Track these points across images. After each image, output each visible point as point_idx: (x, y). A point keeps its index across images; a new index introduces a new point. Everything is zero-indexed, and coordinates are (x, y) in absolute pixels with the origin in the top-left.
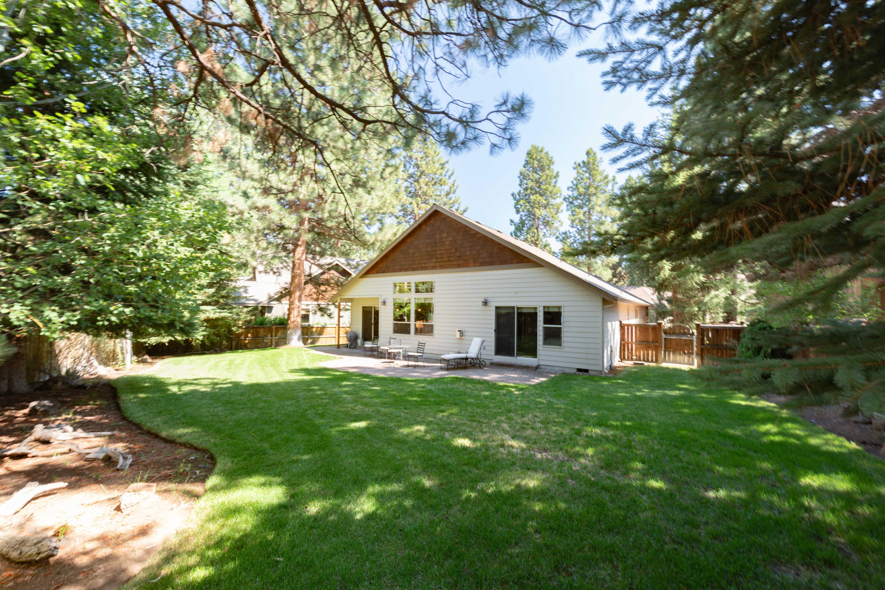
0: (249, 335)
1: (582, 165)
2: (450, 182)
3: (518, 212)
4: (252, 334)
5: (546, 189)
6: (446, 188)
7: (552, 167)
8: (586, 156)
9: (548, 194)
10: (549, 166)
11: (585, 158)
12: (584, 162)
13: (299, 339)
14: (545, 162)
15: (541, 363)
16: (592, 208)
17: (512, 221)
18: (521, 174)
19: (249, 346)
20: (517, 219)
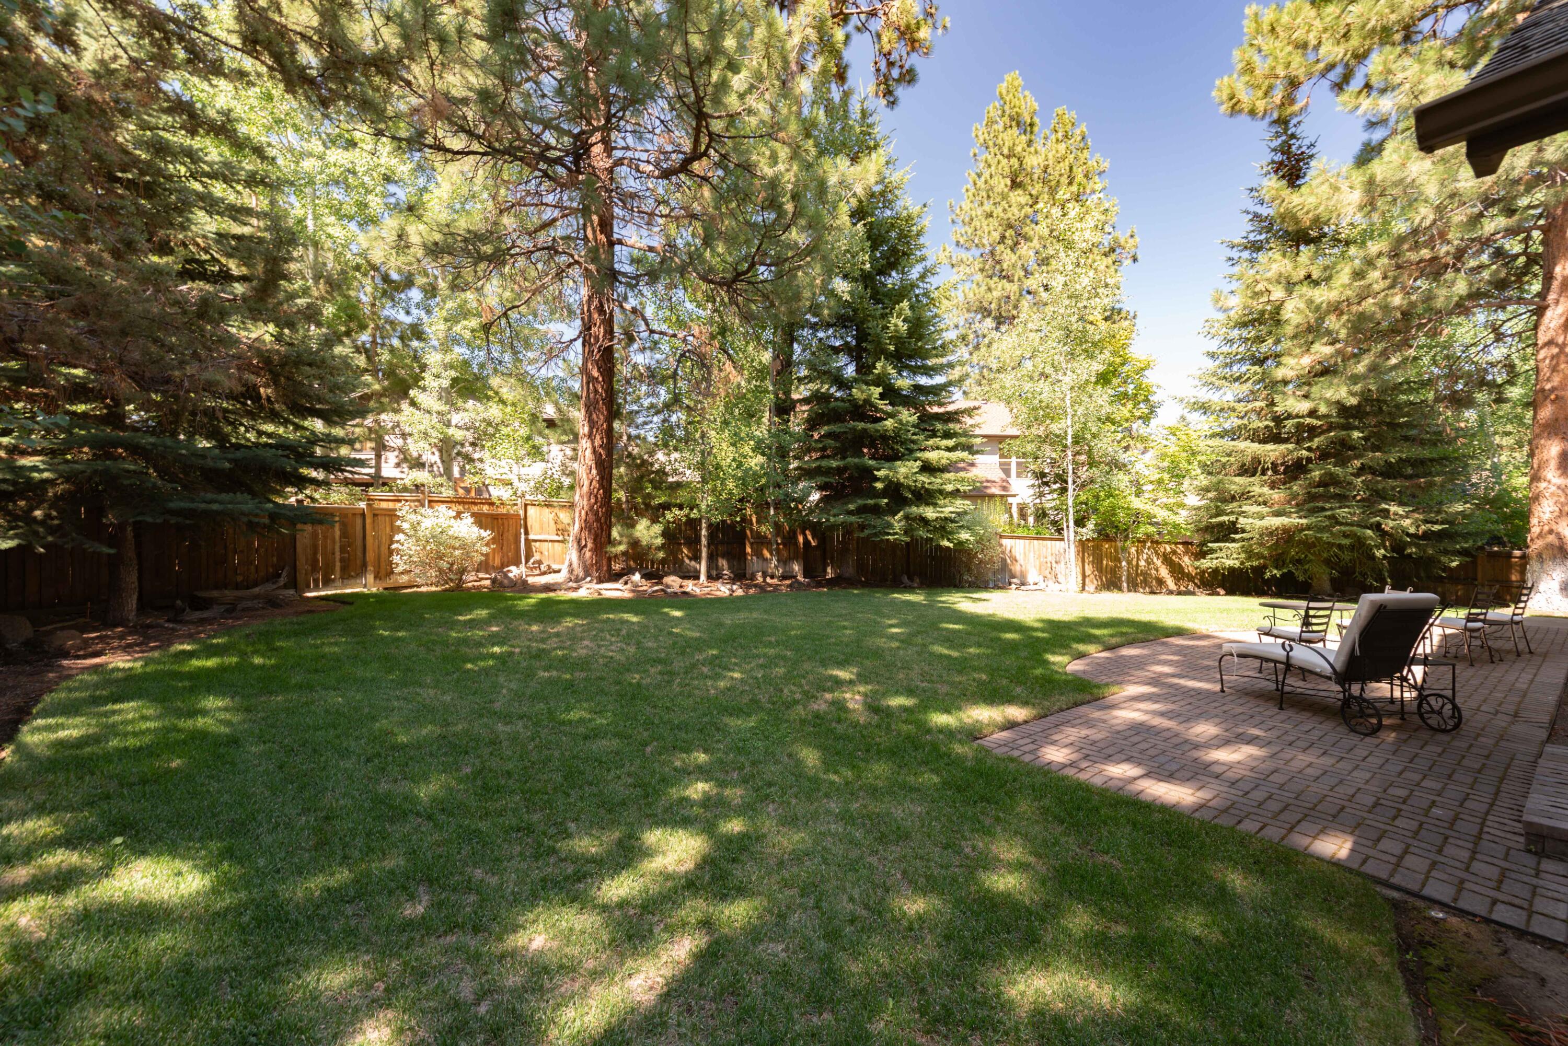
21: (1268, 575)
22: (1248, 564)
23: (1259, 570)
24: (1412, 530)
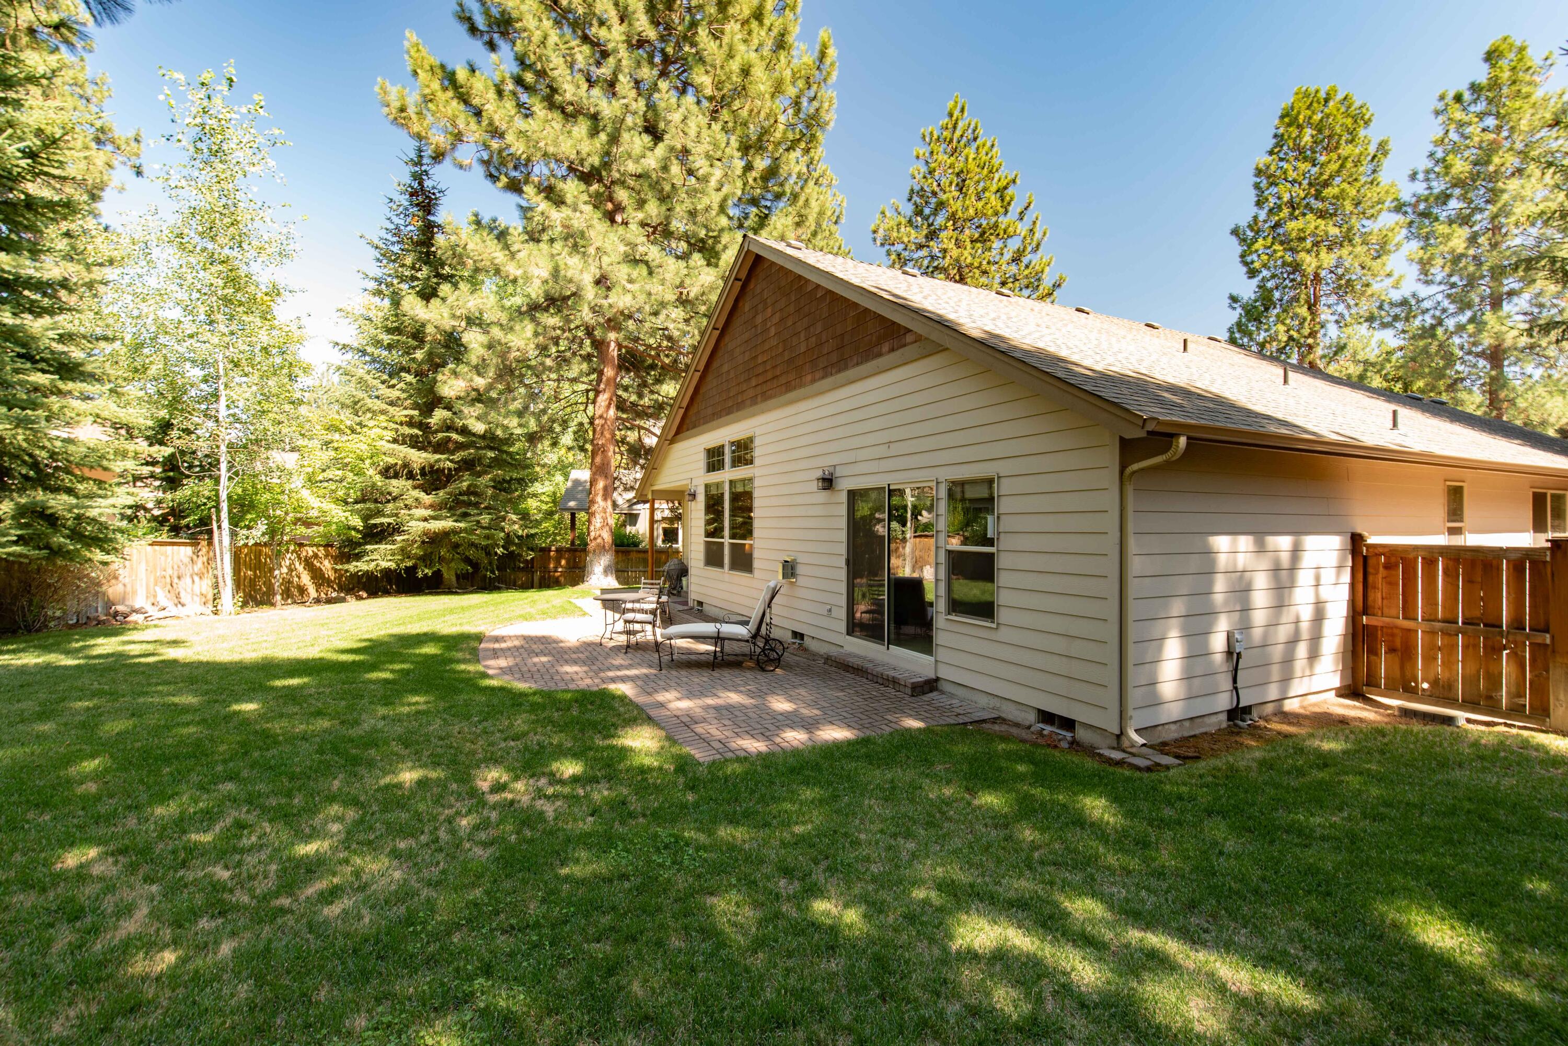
0: (563, 562)
1: (1467, 96)
2: (1022, 229)
3: (1252, 273)
4: (568, 562)
5: (1341, 196)
6: (1014, 244)
7: (1362, 133)
8: (1486, 66)
9: (1349, 207)
10: (1352, 132)
11: (1482, 74)
12: (1475, 88)
13: (606, 571)
14: (1340, 123)
15: (944, 673)
16: (1505, 211)
17: (1234, 299)
18: (1259, 172)
19: (562, 579)
20: (1248, 290)
21: (420, 575)
22: (402, 566)
23: (411, 570)
24: (520, 533)
